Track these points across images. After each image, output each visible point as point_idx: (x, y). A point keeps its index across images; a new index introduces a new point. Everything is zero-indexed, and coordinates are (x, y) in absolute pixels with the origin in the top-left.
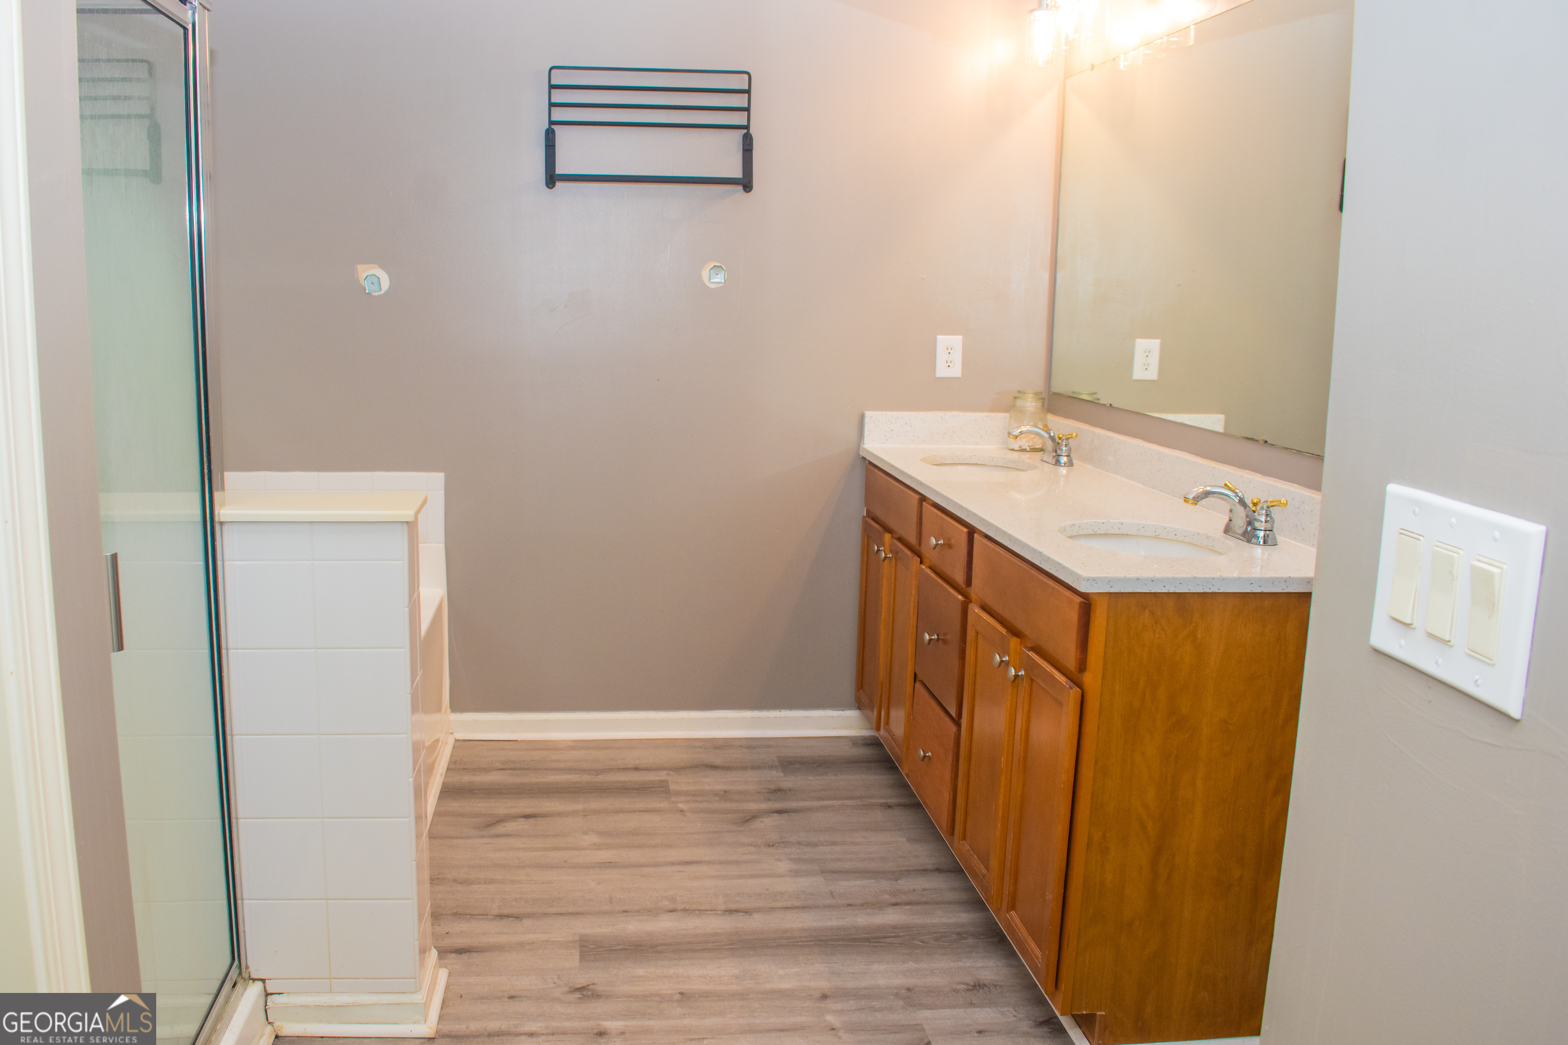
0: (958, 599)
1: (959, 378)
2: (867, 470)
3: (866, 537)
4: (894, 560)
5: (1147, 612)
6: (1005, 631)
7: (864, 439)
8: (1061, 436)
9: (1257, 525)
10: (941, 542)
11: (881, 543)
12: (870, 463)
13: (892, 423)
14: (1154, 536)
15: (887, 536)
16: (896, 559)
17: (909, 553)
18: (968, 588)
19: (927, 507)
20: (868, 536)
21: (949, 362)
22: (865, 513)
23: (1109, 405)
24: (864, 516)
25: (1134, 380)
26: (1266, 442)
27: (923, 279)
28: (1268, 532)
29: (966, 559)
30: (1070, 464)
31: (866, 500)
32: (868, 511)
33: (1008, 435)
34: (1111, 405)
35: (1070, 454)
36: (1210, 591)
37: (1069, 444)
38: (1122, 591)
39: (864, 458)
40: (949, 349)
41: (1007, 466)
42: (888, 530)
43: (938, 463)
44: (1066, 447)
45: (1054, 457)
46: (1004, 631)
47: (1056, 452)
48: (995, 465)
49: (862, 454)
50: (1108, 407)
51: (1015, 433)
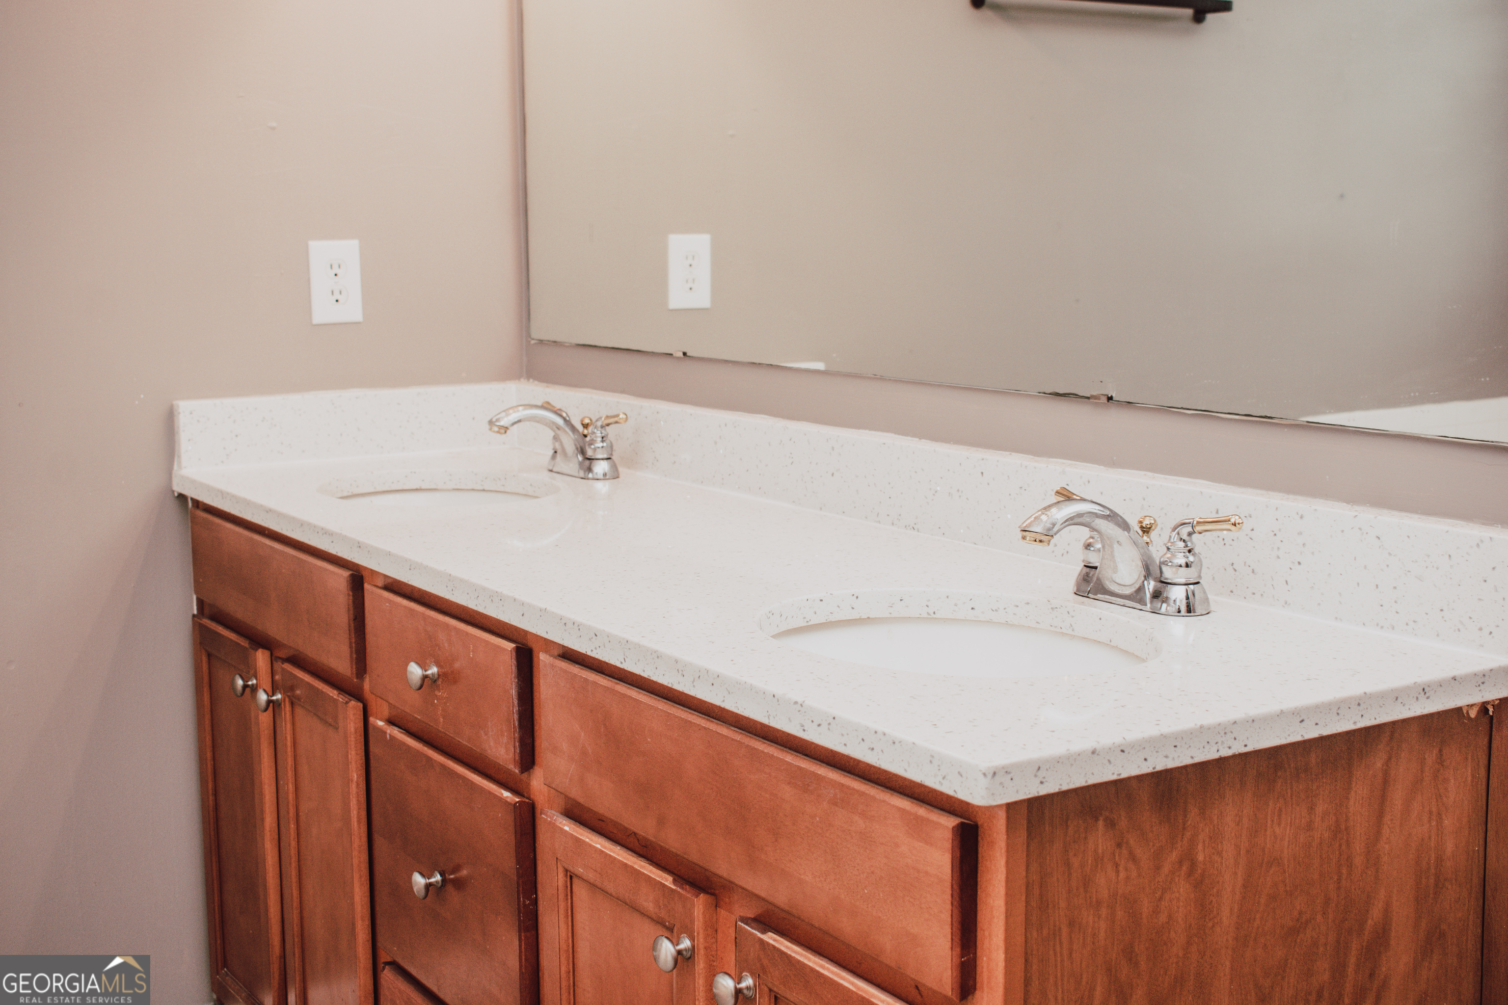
0: (501, 799)
1: (359, 323)
2: (194, 520)
3: (205, 659)
4: (288, 708)
5: (1101, 823)
6: (670, 879)
7: (179, 457)
8: (587, 421)
9: (1169, 573)
10: (433, 670)
11: (248, 671)
12: (197, 504)
13: (235, 421)
14: (925, 615)
15: (261, 658)
16: (292, 704)
17: (333, 693)
18: (525, 775)
19: (372, 592)
20: (209, 656)
21: (336, 293)
22: (195, 607)
23: (681, 355)
24: (194, 616)
25: (672, 310)
26: (1110, 399)
27: (273, 129)
28: (1192, 587)
29: (516, 709)
30: (614, 474)
31: (197, 583)
32: (201, 603)
33: (488, 427)
34: (685, 354)
35: (612, 454)
36: (1229, 753)
37: (607, 435)
38: (1065, 787)
39: (182, 497)
40: (335, 266)
41: (481, 488)
42: (260, 641)
43: (345, 494)
44: (603, 441)
45: (581, 464)
46: (667, 880)
47: (583, 452)
48: (456, 487)
49: (178, 488)
50: (678, 358)
51: (502, 423)
